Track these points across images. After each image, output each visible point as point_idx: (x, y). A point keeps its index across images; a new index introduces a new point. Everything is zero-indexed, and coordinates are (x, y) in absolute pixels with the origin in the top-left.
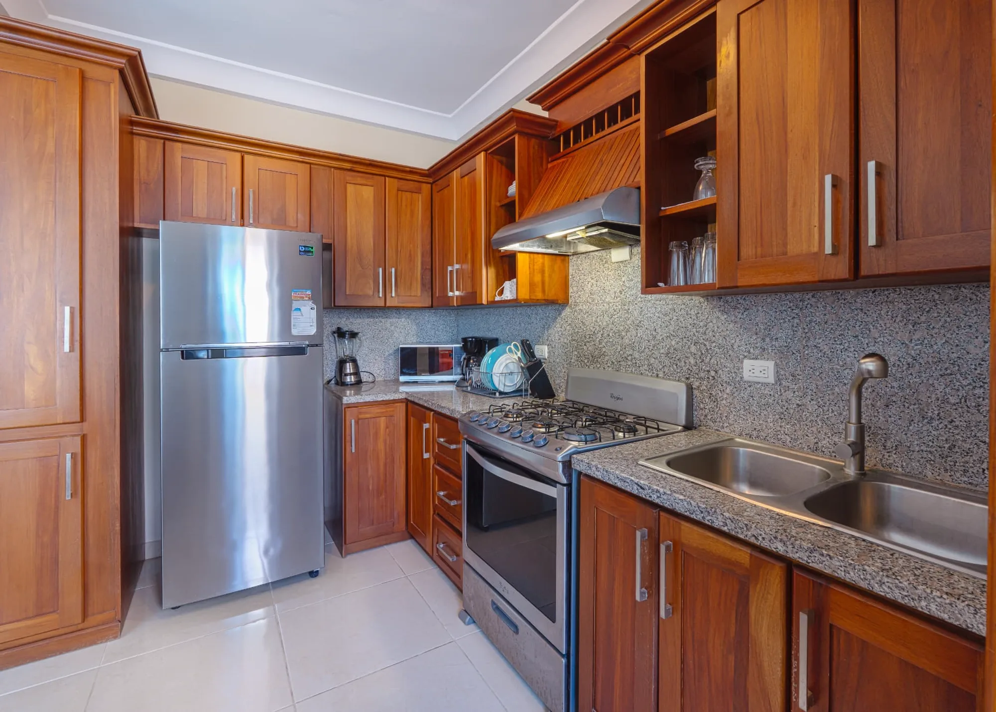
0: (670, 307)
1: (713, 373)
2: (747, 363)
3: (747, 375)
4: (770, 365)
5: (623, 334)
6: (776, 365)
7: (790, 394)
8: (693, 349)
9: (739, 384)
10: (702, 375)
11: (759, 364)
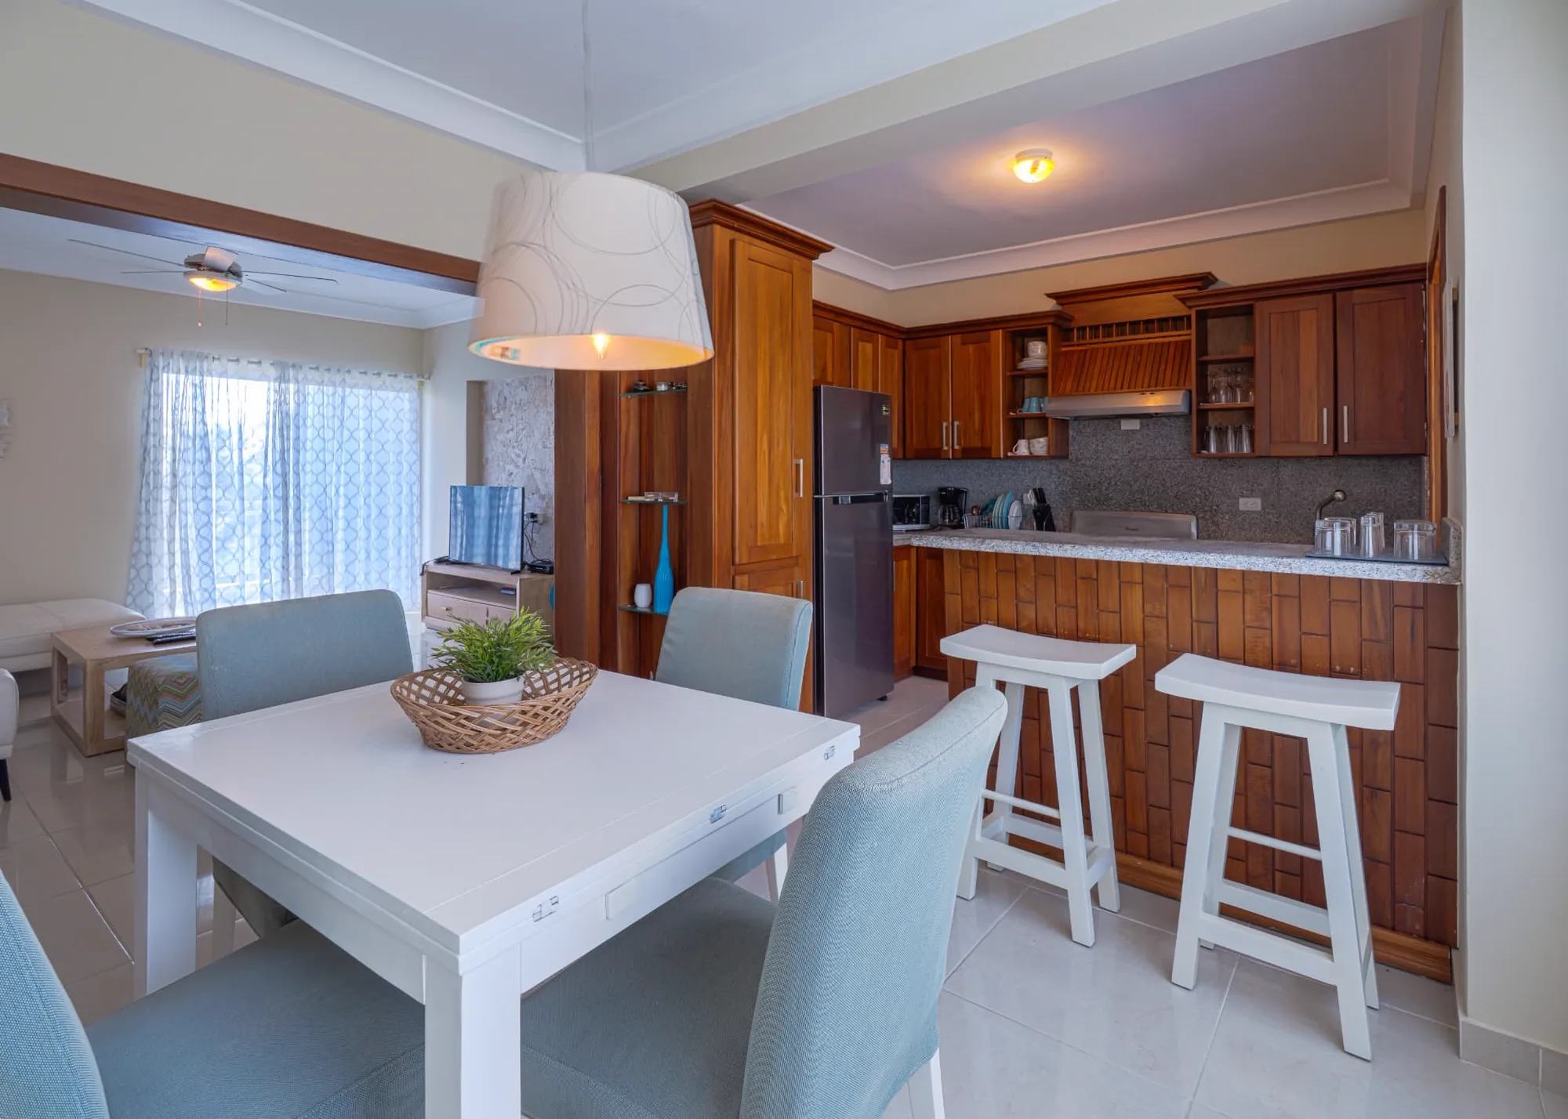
0: (1178, 464)
1: (1215, 507)
2: (1241, 500)
3: (1242, 507)
4: (1259, 501)
5: (1132, 483)
6: (1262, 500)
7: (1271, 516)
8: (1199, 492)
9: (1235, 513)
10: (1206, 508)
11: (1251, 500)
